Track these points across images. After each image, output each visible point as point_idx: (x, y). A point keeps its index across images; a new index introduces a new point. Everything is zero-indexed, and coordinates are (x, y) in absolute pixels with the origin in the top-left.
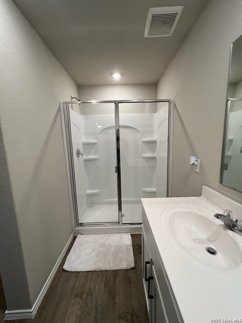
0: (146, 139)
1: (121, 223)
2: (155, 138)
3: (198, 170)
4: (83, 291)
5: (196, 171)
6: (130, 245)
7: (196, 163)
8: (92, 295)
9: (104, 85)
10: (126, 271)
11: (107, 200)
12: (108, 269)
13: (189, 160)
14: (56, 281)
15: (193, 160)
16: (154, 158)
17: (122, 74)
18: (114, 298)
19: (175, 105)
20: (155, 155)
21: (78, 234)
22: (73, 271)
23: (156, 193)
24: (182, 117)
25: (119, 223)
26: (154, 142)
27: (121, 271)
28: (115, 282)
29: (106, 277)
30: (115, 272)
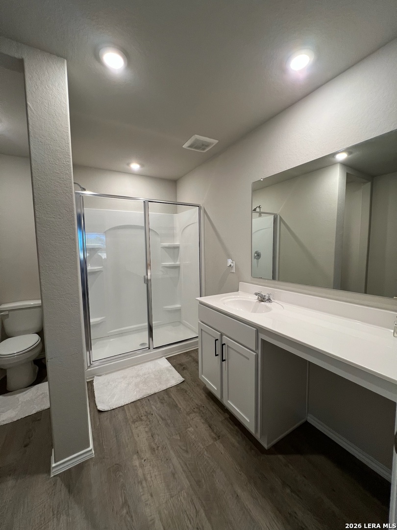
0: (166, 244)
1: (151, 348)
2: (177, 243)
3: (234, 271)
4: (140, 416)
5: (233, 271)
6: (170, 367)
7: (232, 265)
8: (152, 414)
9: (113, 171)
10: (177, 386)
11: (113, 331)
12: (157, 391)
13: (227, 262)
14: (98, 423)
15: (230, 262)
16: (177, 267)
17: (142, 165)
18: (176, 406)
19: (205, 212)
20: (178, 263)
21: (94, 377)
22: (114, 408)
23: (180, 309)
24: (215, 225)
25: (149, 349)
26: (177, 248)
27: (171, 389)
28: (170, 397)
29: (159, 398)
30: (167, 391)
